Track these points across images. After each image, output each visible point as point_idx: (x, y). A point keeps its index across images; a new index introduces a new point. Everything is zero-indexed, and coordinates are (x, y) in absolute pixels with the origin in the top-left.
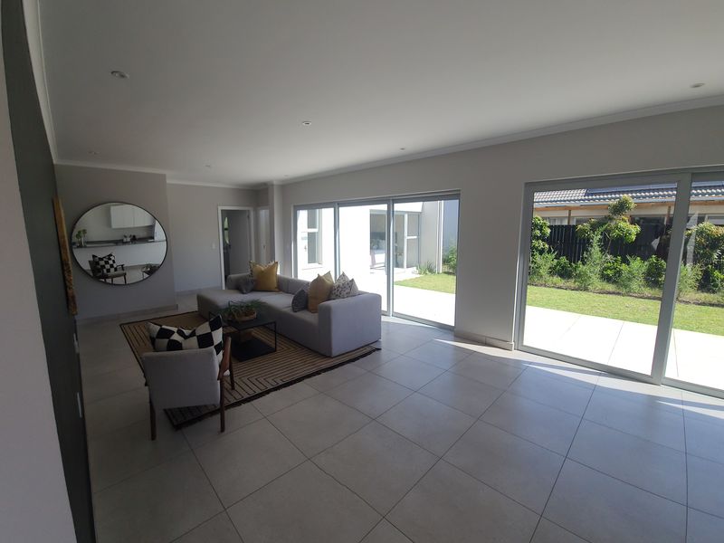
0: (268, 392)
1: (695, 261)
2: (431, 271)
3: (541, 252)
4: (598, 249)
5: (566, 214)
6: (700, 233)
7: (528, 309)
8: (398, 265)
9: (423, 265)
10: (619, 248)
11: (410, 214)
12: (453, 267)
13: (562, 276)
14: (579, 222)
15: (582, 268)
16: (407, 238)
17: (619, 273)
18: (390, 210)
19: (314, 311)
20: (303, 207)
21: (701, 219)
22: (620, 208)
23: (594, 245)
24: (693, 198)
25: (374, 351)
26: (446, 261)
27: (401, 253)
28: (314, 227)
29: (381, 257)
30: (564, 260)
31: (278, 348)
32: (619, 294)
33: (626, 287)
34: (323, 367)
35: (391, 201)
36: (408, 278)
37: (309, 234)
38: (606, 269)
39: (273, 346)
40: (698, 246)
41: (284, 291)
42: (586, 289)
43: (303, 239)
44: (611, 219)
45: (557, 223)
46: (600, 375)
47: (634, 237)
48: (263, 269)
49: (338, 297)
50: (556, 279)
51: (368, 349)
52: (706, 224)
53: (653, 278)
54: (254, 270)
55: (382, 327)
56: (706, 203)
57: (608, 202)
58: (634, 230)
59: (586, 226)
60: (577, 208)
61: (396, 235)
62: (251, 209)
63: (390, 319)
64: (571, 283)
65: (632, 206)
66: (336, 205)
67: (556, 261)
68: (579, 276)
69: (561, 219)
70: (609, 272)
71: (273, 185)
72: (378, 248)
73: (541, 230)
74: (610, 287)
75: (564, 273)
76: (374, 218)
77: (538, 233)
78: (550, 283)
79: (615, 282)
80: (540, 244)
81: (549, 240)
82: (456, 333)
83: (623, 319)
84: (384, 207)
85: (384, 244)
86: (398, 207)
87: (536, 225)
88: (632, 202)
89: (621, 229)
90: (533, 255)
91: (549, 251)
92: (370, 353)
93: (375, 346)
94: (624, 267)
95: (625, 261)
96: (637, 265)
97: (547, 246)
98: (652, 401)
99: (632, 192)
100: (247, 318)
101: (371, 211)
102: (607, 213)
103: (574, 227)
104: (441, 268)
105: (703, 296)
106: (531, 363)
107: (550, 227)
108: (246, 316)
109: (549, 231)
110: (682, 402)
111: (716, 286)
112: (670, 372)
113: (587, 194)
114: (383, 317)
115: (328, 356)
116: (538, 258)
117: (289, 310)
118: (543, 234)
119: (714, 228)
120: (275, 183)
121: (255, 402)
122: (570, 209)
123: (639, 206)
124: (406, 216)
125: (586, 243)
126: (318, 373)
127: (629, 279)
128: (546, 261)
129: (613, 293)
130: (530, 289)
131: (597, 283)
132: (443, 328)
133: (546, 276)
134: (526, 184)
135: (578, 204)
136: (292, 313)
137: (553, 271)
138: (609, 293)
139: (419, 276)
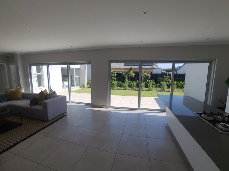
0: (18, 143)
1: (144, 81)
2: (84, 87)
3: (115, 80)
4: (127, 79)
5: (120, 70)
6: (145, 75)
7: (111, 96)
8: (72, 85)
9: (81, 85)
10: (131, 79)
11: (76, 69)
12: (90, 86)
13: (120, 86)
14: (123, 72)
15: (124, 84)
16: (75, 76)
17: (132, 85)
18: (68, 67)
19: (41, 104)
20: (34, 65)
21: (145, 72)
22: (131, 69)
23: (126, 78)
24: (142, 68)
25: (64, 116)
26: (88, 84)
27: (74, 82)
28: (40, 73)
29: (66, 83)
30: (120, 82)
31: (23, 123)
32: (132, 90)
33: (133, 88)
34: (46, 125)
35: (68, 64)
36: (76, 90)
37: (37, 75)
38: (129, 84)
39: (21, 122)
40: (144, 78)
41: (26, 99)
42: (126, 90)
43: (35, 77)
44: (129, 72)
45: (118, 73)
46: (129, 110)
47: (134, 76)
48: (13, 90)
49: (49, 98)
50: (119, 88)
51: (62, 116)
52: (145, 73)
53: (138, 86)
54: (8, 91)
55: (67, 107)
56: (146, 69)
57: (129, 68)
58: (134, 74)
59: (124, 73)
60: (122, 69)
61: (71, 76)
62: (5, 64)
63: (71, 104)
64: (122, 88)
65: (133, 69)
66: (48, 64)
67: (118, 83)
68: (124, 86)
69: (119, 72)
70: (130, 85)
71: (16, 54)
72: (65, 80)
73: (114, 74)
74: (130, 89)
75: (121, 86)
76: (63, 70)
77: (113, 75)
78: (117, 89)
79: (131, 87)
80: (114, 78)
81: (116, 77)
82: (92, 105)
83: (133, 96)
84: (66, 66)
85: (67, 79)
86: (71, 66)
87: (112, 73)
88: (133, 68)
89: (131, 74)
90: (112, 81)
91: (116, 80)
92: (63, 117)
93: (65, 114)
94: (132, 83)
95: (133, 82)
96: (135, 83)
97: (116, 79)
98: (139, 114)
99: (133, 66)
100: (4, 113)
101: (61, 67)
102: (128, 70)
103: (122, 74)
104: (87, 86)
105: (146, 89)
106: (112, 111)
107: (116, 74)
108: (3, 112)
109: (116, 75)
110: (144, 113)
111: (148, 87)
112: (141, 107)
113: (124, 66)
114: (67, 104)
115: (47, 121)
116: (114, 82)
117: (29, 106)
118: (115, 75)
119: (147, 74)
120: (17, 54)
121: (10, 150)
122: (121, 69)
123: (134, 69)
124: (75, 70)
125: (125, 78)
126: (43, 128)
127: (134, 86)
128: (116, 83)
129: (131, 90)
130: (112, 91)
131: (128, 88)
132: (88, 104)
133: (116, 87)
134: (109, 61)
135: (123, 68)
136: (31, 107)
137: (118, 85)
138: (130, 90)
139: (80, 89)
